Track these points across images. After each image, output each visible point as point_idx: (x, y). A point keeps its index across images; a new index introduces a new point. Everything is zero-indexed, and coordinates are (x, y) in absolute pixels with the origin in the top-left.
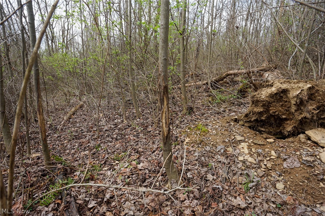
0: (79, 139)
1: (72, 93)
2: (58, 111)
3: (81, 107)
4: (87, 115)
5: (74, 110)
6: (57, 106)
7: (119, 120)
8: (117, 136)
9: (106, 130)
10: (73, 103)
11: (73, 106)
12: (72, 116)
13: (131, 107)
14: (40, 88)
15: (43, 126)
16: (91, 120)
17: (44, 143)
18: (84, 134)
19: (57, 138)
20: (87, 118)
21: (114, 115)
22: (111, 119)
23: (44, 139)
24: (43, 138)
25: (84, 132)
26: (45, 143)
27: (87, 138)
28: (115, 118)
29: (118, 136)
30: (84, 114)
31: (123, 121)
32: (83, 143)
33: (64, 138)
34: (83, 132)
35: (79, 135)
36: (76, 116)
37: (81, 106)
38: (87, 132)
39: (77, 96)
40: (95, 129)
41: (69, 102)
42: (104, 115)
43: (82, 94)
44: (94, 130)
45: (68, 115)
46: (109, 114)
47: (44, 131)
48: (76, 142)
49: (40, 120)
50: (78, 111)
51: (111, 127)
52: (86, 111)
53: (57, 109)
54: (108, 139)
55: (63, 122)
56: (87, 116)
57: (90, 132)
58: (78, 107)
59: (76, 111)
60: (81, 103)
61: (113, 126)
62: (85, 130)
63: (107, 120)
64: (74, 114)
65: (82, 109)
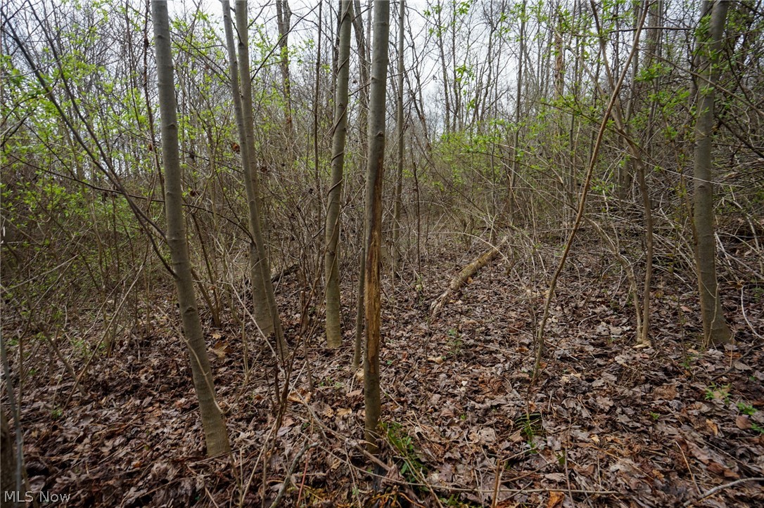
0: (474, 364)
1: (478, 222)
2: (443, 259)
3: (493, 259)
4: (505, 285)
5: (477, 265)
6: (445, 249)
7: (613, 329)
8: (614, 408)
9: (564, 358)
10: (477, 246)
11: (477, 254)
12: (470, 279)
13: (660, 286)
14: (380, 197)
15: (374, 319)
16: (517, 303)
17: (369, 372)
18: (492, 347)
19: (424, 337)
20: (504, 295)
21: (593, 302)
22: (580, 316)
23: (373, 358)
24: (370, 356)
25: (493, 342)
26: (372, 371)
27: (497, 369)
28: (594, 313)
29: (619, 410)
30: (499, 282)
31: (631, 339)
32: (483, 382)
33: (439, 344)
34: (490, 341)
35: (476, 346)
36: (478, 282)
37: (494, 255)
38: (500, 343)
39: (489, 229)
40: (527, 341)
41: (469, 243)
42: (558, 296)
43: (501, 225)
44: (523, 344)
45: (463, 274)
46: (573, 294)
47: (374, 335)
48: (463, 372)
49: (369, 298)
50: (485, 267)
51: (582, 351)
52: (505, 271)
53: (442, 254)
54: (572, 404)
55: (446, 293)
56: (505, 289)
57: (510, 346)
58: (487, 258)
59: (481, 268)
60: (496, 249)
61: (592, 348)
62: (497, 335)
63: (565, 316)
64: (474, 275)
65: (496, 265)
